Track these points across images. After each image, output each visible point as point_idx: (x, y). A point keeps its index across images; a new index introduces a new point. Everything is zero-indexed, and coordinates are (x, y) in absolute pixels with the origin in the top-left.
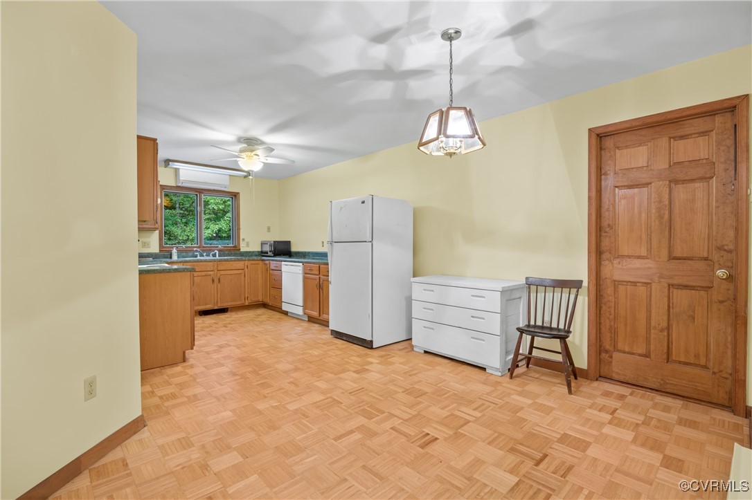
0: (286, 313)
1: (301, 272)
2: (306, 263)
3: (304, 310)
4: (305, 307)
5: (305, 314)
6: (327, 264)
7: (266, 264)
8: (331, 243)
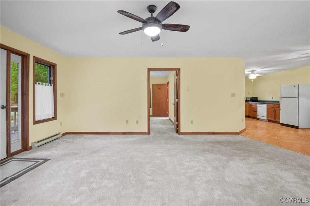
0: (259, 119)
1: (266, 106)
2: (268, 104)
3: (267, 118)
4: (267, 117)
5: (267, 119)
6: (279, 104)
7: (250, 104)
8: (281, 98)
